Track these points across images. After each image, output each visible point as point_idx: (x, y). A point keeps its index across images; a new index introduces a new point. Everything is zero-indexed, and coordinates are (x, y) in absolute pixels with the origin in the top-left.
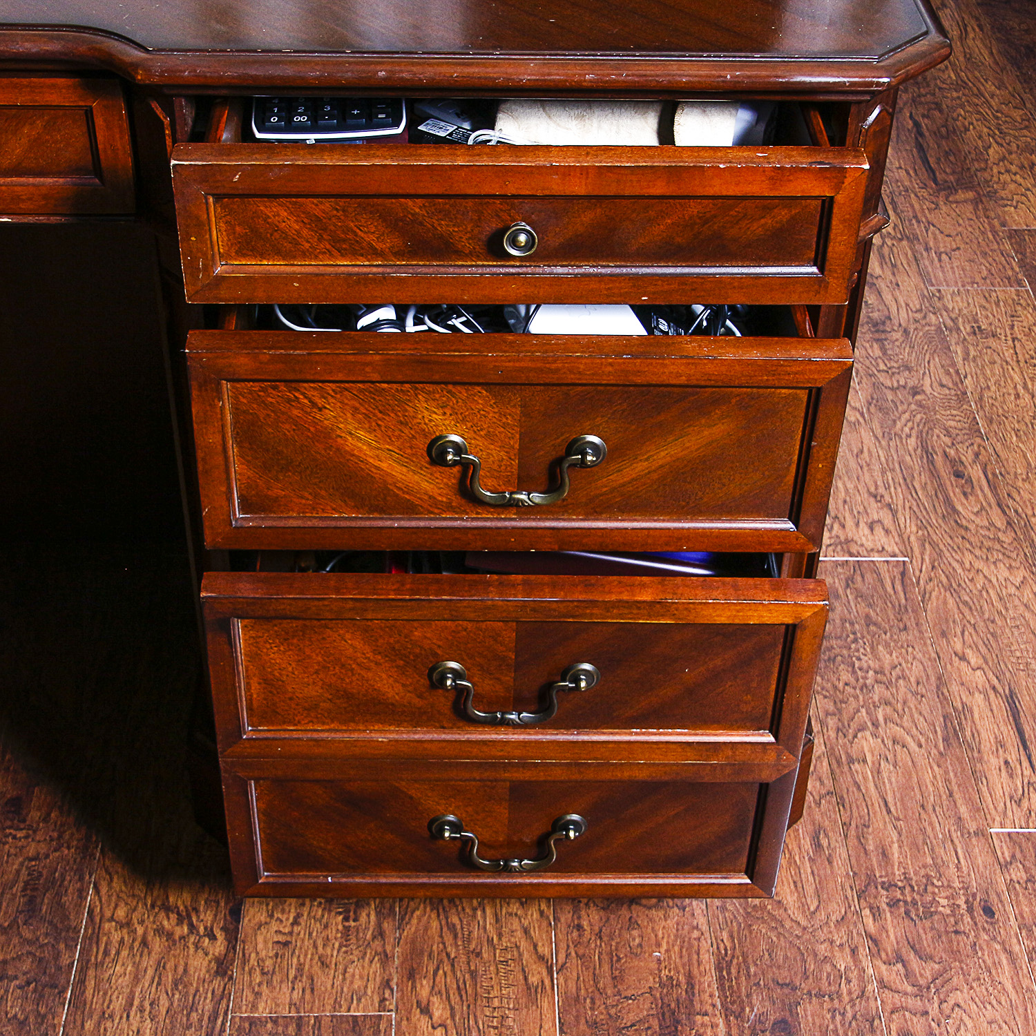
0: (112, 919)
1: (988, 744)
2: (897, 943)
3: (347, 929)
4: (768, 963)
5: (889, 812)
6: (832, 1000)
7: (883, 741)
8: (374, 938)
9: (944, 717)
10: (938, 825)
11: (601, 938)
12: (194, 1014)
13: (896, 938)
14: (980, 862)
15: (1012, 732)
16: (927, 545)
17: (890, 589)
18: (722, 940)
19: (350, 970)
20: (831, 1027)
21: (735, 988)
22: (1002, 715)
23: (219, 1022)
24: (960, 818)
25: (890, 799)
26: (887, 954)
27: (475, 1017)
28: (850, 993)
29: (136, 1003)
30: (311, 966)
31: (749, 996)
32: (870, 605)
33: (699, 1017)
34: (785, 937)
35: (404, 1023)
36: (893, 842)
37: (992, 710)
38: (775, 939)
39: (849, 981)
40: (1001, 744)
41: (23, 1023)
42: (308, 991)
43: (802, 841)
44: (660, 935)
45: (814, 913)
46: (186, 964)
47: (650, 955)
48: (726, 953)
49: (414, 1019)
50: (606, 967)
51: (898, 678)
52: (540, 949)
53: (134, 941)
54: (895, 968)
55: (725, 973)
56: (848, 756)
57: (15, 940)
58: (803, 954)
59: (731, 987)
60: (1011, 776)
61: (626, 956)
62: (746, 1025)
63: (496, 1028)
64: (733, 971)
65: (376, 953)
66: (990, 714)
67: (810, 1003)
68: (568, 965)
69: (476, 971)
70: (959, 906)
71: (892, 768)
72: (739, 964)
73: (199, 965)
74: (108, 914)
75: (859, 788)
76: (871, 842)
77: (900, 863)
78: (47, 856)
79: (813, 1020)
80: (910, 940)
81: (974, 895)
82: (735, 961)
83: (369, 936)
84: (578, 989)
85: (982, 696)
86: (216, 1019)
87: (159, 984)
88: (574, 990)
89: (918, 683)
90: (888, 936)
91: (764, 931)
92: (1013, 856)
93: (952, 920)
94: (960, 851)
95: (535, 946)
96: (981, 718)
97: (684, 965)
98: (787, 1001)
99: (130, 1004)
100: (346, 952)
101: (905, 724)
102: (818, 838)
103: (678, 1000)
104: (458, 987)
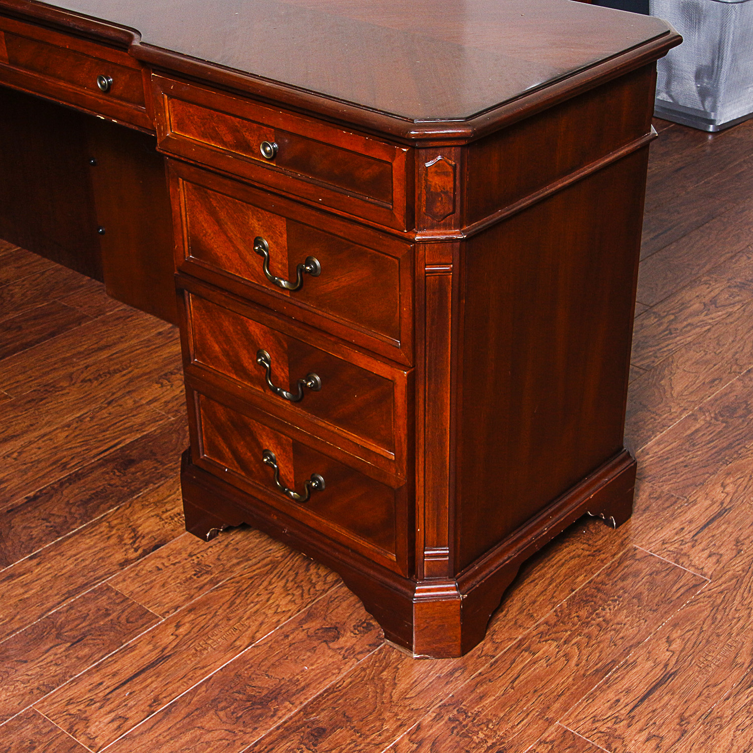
0: (109, 522)
1: (620, 687)
2: (429, 736)
3: (191, 578)
4: (352, 703)
5: (513, 682)
6: (360, 736)
7: (558, 652)
8: (196, 588)
9: (613, 661)
10: (531, 703)
11: (290, 646)
12: (92, 573)
13: (432, 734)
14: (530, 731)
15: (644, 690)
16: (735, 580)
17: (675, 589)
18: (344, 682)
19: (170, 594)
20: (343, 747)
21: (321, 703)
22: (651, 679)
23: (97, 581)
24: (548, 708)
25: (521, 678)
26: (416, 738)
27: (195, 641)
28: (373, 740)
29: (77, 556)
30: (158, 583)
31: (323, 710)
32: (649, 590)
33: (288, 703)
34: (376, 699)
35: (164, 625)
36: (494, 696)
37: (648, 674)
38: (370, 696)
39: (380, 735)
40: (628, 691)
41: (31, 539)
42: (144, 591)
43: (446, 667)
44: (319, 661)
45: (406, 698)
46: (114, 554)
47: (304, 666)
48: (337, 688)
49: (169, 626)
50: (277, 658)
51: (614, 630)
52: (257, 634)
53: (107, 534)
54: (411, 745)
55: (325, 694)
56: (529, 646)
57: (67, 510)
58: (374, 711)
59: (320, 701)
60: (610, 708)
61: (291, 660)
62: (305, 720)
63: (196, 650)
64: (331, 696)
65: (189, 594)
66: (644, 674)
67: (348, 731)
68: (260, 647)
69: (219, 625)
70: (486, 742)
71: (545, 665)
72: (337, 695)
73: (119, 557)
74: (110, 520)
75: (512, 664)
76: (482, 689)
77: (484, 706)
78: (117, 486)
79: (339, 738)
80: (438, 739)
81: (503, 743)
82: (338, 693)
83: (195, 586)
84: (252, 659)
85: (653, 664)
86: (98, 579)
87: (95, 555)
88: (249, 658)
89: (622, 638)
90: (428, 731)
91: (370, 690)
92: (552, 742)
93: (474, 745)
94: (525, 721)
95: (258, 631)
96: (637, 673)
97: (312, 679)
98: (338, 723)
99: (75, 555)
100: (178, 586)
101: (584, 652)
102: (456, 671)
103: (288, 691)
104: (202, 627)
